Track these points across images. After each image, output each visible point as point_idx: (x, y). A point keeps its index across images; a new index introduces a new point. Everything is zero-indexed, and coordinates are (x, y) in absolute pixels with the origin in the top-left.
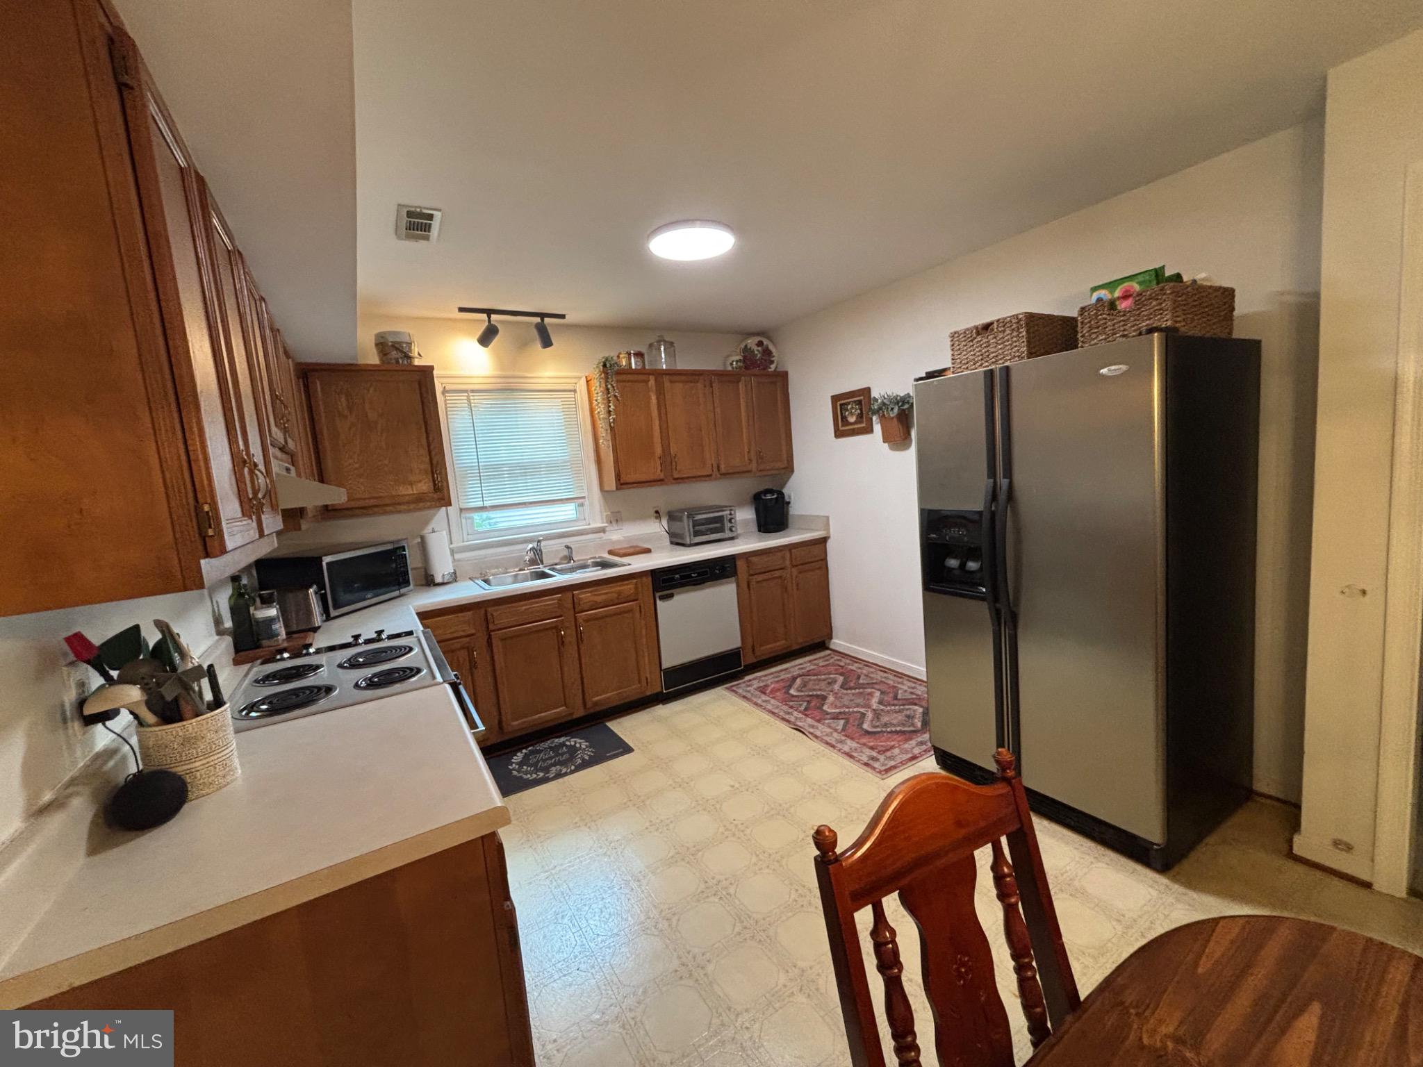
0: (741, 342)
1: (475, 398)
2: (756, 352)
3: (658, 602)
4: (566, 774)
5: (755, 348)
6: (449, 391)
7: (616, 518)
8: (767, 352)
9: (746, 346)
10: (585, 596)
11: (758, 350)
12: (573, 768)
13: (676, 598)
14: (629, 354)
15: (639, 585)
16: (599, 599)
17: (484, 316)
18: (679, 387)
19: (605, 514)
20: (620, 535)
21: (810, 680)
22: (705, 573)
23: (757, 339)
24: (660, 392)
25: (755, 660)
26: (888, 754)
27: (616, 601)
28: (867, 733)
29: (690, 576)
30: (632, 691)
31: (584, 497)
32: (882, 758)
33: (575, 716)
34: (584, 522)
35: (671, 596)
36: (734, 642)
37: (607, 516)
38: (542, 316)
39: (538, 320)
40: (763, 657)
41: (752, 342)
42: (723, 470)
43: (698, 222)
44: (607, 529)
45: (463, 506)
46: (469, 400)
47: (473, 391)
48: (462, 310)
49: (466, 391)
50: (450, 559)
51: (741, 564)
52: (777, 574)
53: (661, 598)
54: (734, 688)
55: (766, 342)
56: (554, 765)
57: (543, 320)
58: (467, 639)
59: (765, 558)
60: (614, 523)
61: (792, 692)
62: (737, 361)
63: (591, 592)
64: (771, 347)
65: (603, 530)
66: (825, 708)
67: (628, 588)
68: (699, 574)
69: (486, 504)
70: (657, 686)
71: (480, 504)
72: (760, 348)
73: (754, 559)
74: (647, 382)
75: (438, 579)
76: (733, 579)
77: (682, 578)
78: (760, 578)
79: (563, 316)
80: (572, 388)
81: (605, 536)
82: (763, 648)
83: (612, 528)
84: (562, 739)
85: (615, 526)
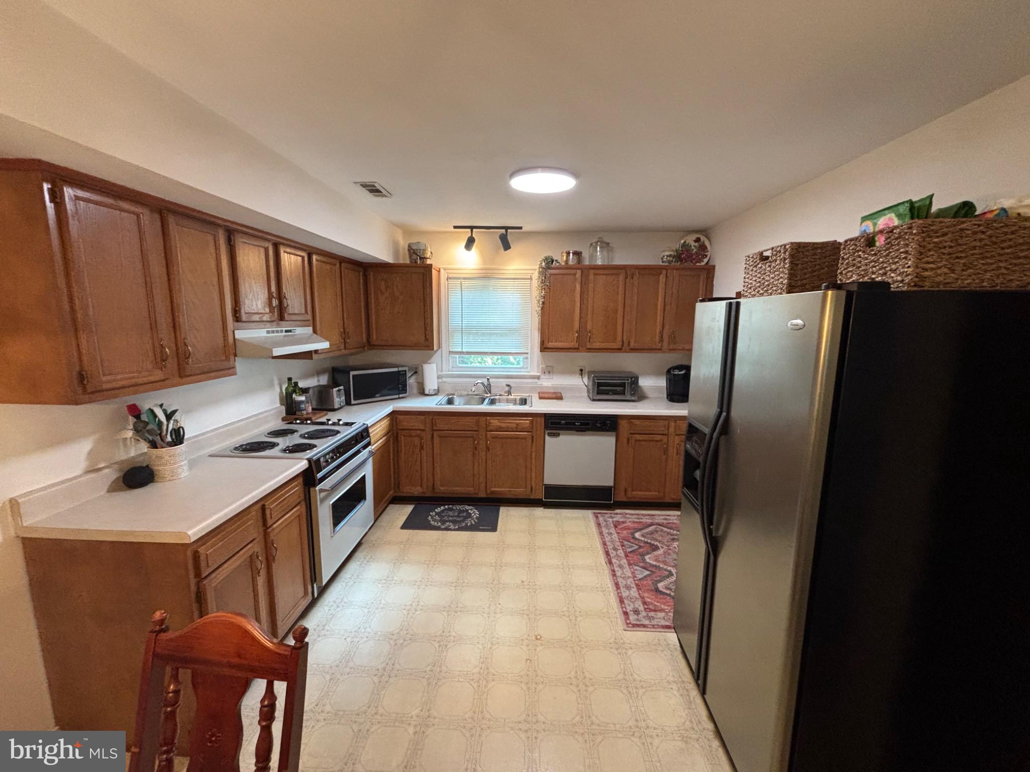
0: (681, 239)
1: (466, 283)
2: (693, 248)
3: (547, 437)
4: (450, 530)
5: (693, 244)
6: (450, 278)
7: (549, 371)
8: (703, 248)
9: (685, 242)
10: (495, 422)
11: (695, 246)
12: (457, 527)
13: (561, 437)
14: (568, 253)
15: (534, 422)
16: (503, 425)
17: (469, 230)
18: (601, 279)
19: (541, 366)
20: (549, 383)
21: (662, 531)
22: (588, 424)
23: (695, 236)
24: (584, 284)
25: (625, 500)
26: (652, 614)
27: (515, 429)
28: (657, 590)
29: (574, 424)
30: (520, 492)
31: (527, 353)
32: (644, 614)
33: (479, 496)
34: (526, 370)
35: (558, 435)
36: (607, 480)
37: (542, 368)
38: (507, 228)
39: (503, 231)
40: (633, 500)
41: (690, 240)
42: (632, 345)
43: (539, 169)
44: (541, 377)
45: (451, 350)
46: (461, 284)
47: (464, 278)
48: (455, 227)
49: (459, 278)
50: (436, 380)
51: (623, 424)
52: (658, 437)
53: (550, 435)
54: (599, 515)
55: (703, 238)
56: (450, 521)
57: (506, 231)
58: (420, 432)
59: (647, 423)
60: (547, 373)
61: (637, 535)
62: (667, 256)
63: (498, 420)
64: (707, 243)
65: (538, 378)
66: (647, 558)
67: (526, 422)
68: (582, 424)
69: (464, 350)
70: (540, 494)
71: (460, 350)
72: (696, 244)
73: (637, 422)
74: (575, 274)
75: (427, 392)
76: (614, 433)
77: (567, 424)
78: (638, 437)
79: (521, 228)
80: (529, 277)
81: (539, 382)
82: (634, 493)
83: (544, 377)
84: (467, 507)
85: (547, 376)
